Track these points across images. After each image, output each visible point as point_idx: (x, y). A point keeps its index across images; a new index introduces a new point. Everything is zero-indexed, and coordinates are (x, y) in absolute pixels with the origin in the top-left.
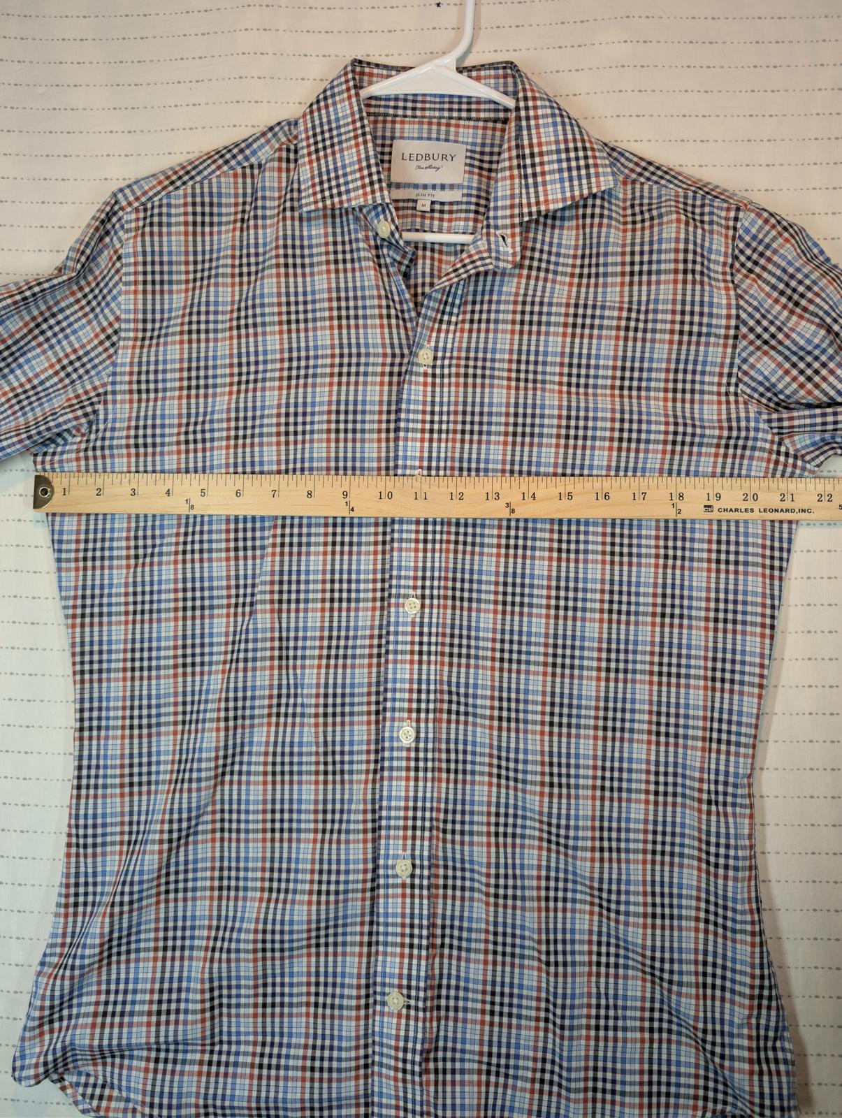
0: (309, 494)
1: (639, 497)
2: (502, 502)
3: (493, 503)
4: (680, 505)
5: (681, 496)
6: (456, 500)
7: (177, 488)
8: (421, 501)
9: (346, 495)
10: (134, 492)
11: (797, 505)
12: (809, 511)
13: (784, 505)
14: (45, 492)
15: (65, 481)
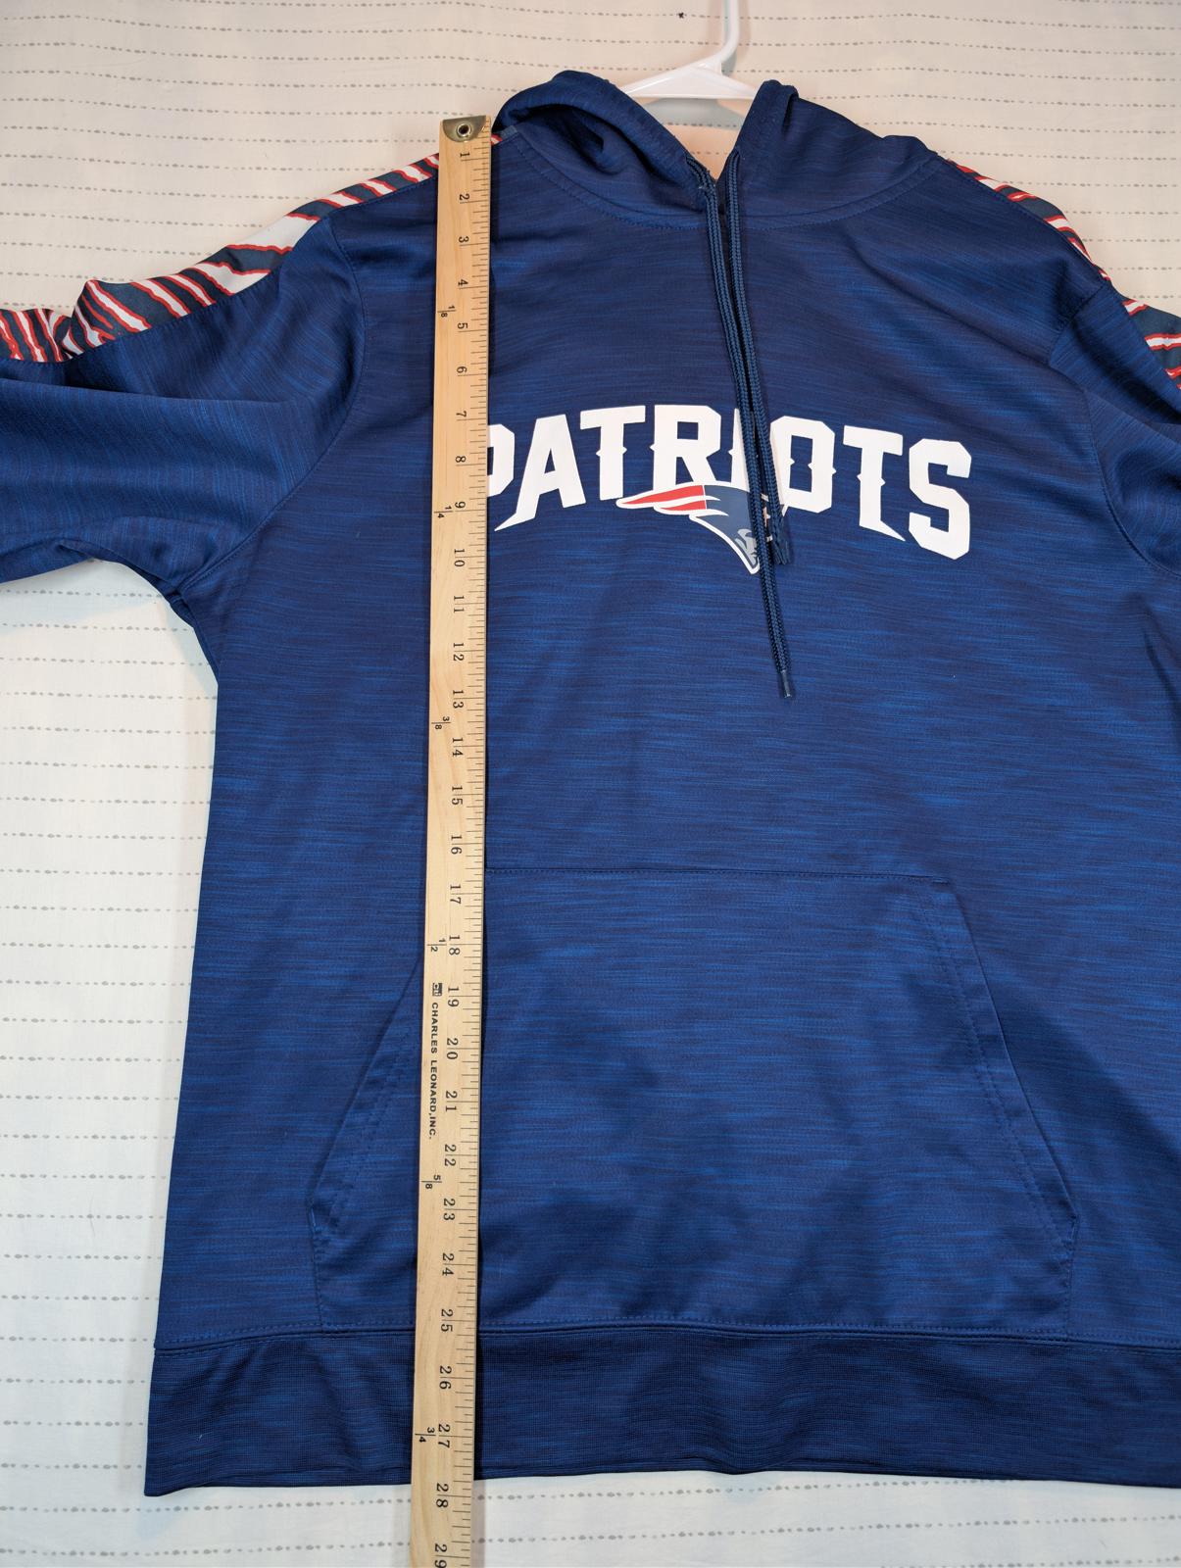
0: (461, 459)
1: (454, 894)
2: (450, 712)
3: (449, 699)
4: (443, 950)
6: (453, 651)
8: (453, 604)
10: (463, 240)
11: (440, 1114)
12: (432, 1131)
13: (440, 1096)
14: (464, 130)
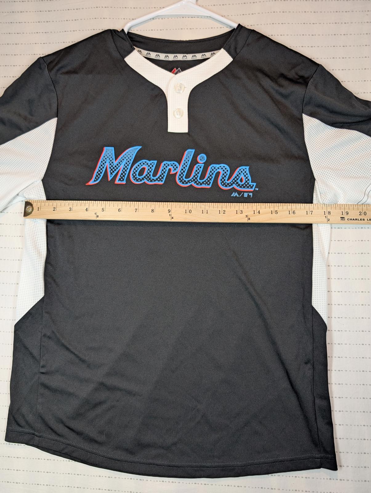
5: (329, 213)
7: (91, 208)
9: (169, 211)
15: (39, 204)
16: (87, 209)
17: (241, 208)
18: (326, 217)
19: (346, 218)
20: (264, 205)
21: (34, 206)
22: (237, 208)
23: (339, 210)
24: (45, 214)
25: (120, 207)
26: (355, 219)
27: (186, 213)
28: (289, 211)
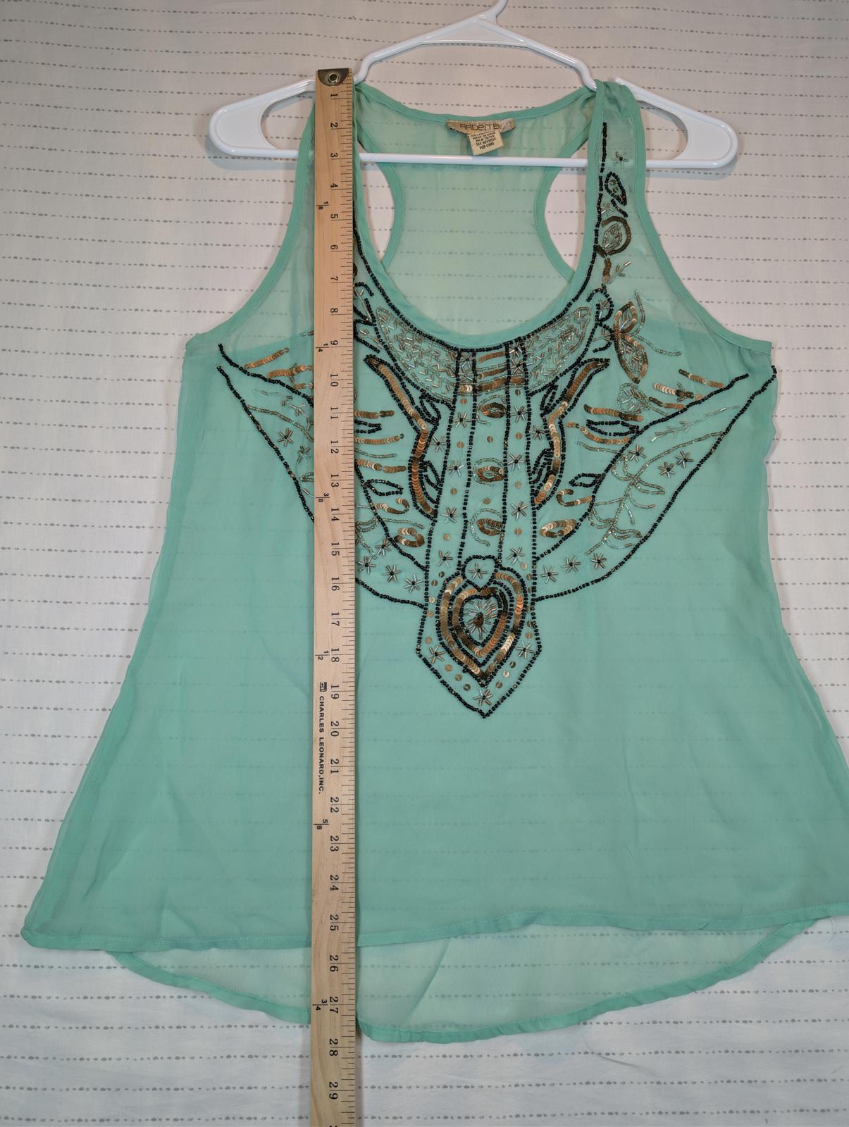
0: (335, 310)
1: (334, 619)
2: (329, 490)
3: (328, 481)
4: (327, 659)
5: (336, 660)
6: (330, 446)
7: (337, 193)
8: (329, 413)
9: (334, 343)
10: (334, 156)
11: (327, 776)
12: (321, 788)
13: (327, 763)
14: (333, 77)
15: (344, 95)
16: (336, 186)
17: (344, 484)
18: (327, 652)
19: (323, 694)
20: (350, 529)
21: (341, 85)
22: (342, 476)
23: (342, 681)
24: (323, 110)
25: (341, 247)
26: (322, 712)
27: (332, 376)
28: (338, 579)
